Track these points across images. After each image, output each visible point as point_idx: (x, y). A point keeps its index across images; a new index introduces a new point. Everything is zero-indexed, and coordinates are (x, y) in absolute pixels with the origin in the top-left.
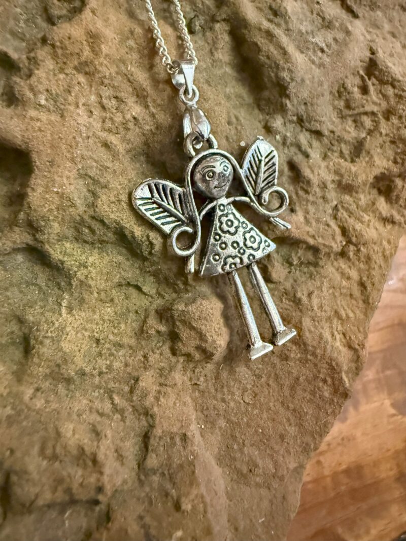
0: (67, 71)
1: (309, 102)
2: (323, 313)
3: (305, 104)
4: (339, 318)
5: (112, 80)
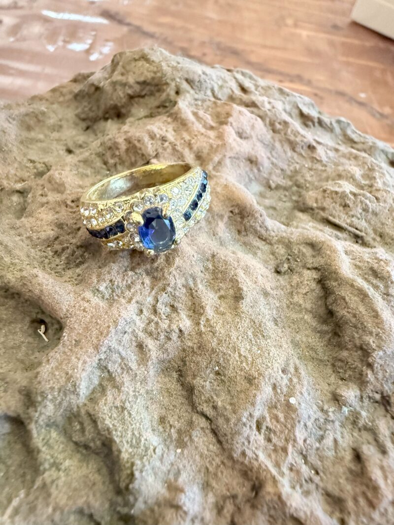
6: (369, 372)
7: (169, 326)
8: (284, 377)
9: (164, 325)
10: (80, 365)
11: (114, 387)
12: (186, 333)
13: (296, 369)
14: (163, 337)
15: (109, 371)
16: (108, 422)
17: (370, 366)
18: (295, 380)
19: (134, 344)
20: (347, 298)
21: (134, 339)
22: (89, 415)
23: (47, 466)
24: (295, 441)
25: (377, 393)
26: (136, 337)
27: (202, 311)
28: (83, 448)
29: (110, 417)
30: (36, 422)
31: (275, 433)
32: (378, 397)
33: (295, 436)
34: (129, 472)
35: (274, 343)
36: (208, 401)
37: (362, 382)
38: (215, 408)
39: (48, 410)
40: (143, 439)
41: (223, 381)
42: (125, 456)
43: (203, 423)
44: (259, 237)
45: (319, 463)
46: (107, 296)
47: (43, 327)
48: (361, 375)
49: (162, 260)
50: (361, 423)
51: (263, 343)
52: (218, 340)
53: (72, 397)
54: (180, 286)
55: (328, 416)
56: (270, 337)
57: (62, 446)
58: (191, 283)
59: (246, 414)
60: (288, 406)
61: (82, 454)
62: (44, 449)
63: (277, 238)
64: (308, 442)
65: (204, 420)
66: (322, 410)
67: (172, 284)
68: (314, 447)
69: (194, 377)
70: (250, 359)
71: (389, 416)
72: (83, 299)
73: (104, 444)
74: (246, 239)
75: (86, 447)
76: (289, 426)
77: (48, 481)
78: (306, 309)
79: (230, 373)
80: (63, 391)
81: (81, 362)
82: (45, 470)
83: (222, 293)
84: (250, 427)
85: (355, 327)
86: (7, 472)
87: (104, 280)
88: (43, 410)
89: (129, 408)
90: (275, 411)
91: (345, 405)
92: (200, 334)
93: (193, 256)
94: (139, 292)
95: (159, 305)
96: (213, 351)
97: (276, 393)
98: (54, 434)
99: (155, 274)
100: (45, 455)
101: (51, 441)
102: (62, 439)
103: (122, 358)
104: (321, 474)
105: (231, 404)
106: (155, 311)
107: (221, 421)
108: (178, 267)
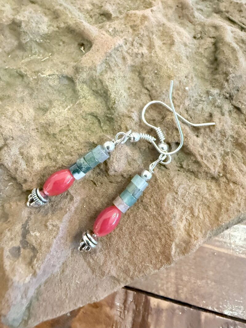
0: (127, 26)
1: (241, 91)
2: (183, 202)
3: (238, 90)
4: (192, 212)
5: (143, 37)
6: (226, 84)
7: (138, 52)
8: (186, 79)
9: (136, 50)
10: (98, 59)
11: (111, 71)
12: (145, 56)
13: (192, 78)
14: (134, 56)
15: (109, 65)
16: (107, 83)
17: (227, 81)
18: (190, 81)
19: (122, 57)
20: (225, 51)
21: (122, 54)
22: (100, 80)
23: (81, 97)
24: (184, 104)
25: (228, 93)
26: (123, 54)
27: (154, 48)
28: (96, 93)
29: (108, 82)
30: (79, 80)
31: (176, 99)
32: (228, 95)
33: (185, 102)
34: (113, 102)
35: (185, 66)
36: (149, 84)
37: (222, 87)
38: (152, 86)
39: (84, 76)
40: (120, 92)
41: (158, 77)
42: (112, 96)
43: (146, 91)
44: (189, 21)
45: (193, 115)
46: (112, 34)
47: (83, 48)
48: (222, 85)
49: (139, 22)
50: (217, 104)
51: (179, 64)
52: (159, 60)
53: (94, 72)
54: (145, 35)
55: (202, 98)
56: (183, 63)
57: (88, 91)
58: (151, 35)
59: (165, 90)
60: (185, 90)
61: (95, 96)
62: (81, 91)
63: (198, 22)
64: (190, 105)
65: (147, 91)
66: (200, 96)
67: (142, 33)
68: (192, 108)
69: (146, 74)
70: (171, 69)
71: (231, 104)
72: (102, 34)
73: (104, 92)
74: (182, 21)
75: (97, 92)
76: (183, 98)
77: (82, 102)
78: (204, 56)
79: (161, 74)
80: (90, 68)
81: (99, 58)
82: (81, 98)
83: (165, 42)
84: (166, 95)
85: (226, 64)
86: (66, 98)
87: (111, 27)
88: (82, 75)
89: (116, 80)
90: (178, 91)
91: (211, 96)
92: (151, 57)
93: (154, 23)
94: (126, 35)
95: (135, 43)
96: (156, 64)
97: (180, 84)
98: (85, 86)
99: (135, 28)
100: (81, 93)
101: (84, 89)
102: (88, 89)
103: (116, 61)
104: (193, 118)
105: (159, 86)
106: (132, 45)
107: (154, 91)
108: (146, 27)
